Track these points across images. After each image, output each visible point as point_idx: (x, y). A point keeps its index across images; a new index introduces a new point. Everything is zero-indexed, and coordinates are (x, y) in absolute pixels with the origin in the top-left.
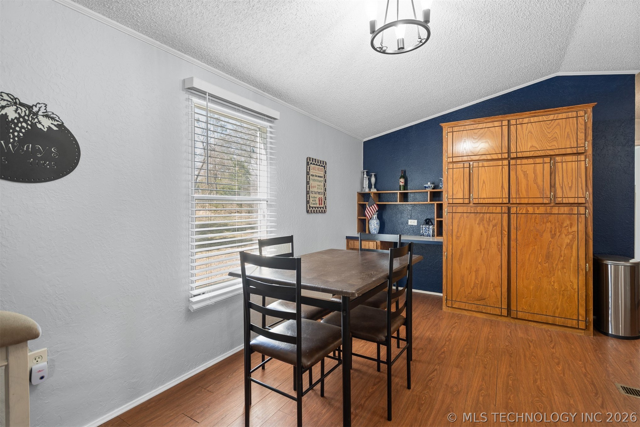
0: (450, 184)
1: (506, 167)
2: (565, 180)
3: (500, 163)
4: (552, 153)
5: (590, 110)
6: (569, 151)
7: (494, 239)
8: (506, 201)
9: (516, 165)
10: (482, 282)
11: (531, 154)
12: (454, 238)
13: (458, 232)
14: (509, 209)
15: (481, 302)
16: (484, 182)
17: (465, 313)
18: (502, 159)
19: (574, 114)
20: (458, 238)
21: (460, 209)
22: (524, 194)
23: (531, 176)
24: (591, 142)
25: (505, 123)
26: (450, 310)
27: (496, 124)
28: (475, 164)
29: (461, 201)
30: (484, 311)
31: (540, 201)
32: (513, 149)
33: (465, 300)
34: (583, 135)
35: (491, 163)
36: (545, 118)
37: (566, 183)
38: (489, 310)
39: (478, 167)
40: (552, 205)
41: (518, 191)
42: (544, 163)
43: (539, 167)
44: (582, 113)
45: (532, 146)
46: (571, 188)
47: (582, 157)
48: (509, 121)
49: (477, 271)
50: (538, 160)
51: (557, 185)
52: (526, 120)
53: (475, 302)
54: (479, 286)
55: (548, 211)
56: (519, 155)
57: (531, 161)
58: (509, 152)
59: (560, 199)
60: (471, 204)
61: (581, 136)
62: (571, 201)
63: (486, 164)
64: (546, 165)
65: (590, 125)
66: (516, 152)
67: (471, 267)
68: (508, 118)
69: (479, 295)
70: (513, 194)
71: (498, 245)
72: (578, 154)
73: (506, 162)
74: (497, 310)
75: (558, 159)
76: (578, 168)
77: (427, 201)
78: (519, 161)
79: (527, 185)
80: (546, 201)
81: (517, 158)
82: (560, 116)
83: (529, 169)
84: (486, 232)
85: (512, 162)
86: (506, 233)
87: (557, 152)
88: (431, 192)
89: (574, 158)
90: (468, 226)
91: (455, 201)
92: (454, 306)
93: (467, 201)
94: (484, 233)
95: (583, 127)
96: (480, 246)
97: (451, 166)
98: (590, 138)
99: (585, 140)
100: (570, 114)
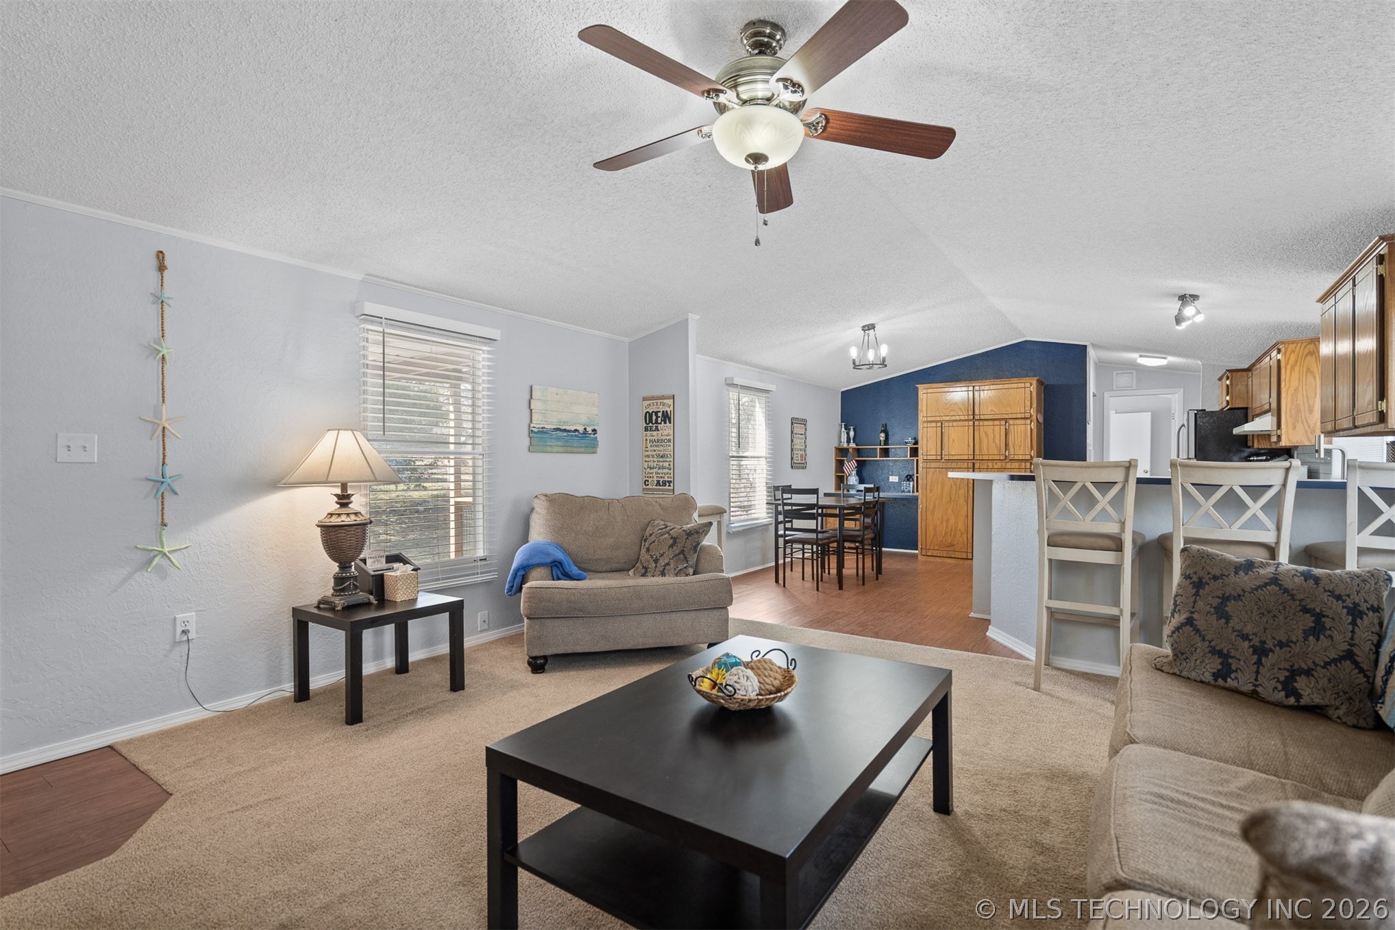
0: (925, 442)
1: (972, 428)
2: (1016, 440)
3: (966, 423)
4: (1006, 417)
5: (1034, 382)
6: (1019, 416)
7: (962, 492)
8: (971, 457)
9: (979, 426)
10: (951, 529)
11: (991, 417)
12: (928, 491)
13: (931, 485)
14: (974, 464)
15: (951, 549)
16: (953, 441)
17: (937, 559)
18: (968, 420)
19: (1023, 385)
20: (931, 491)
21: (933, 465)
22: (985, 452)
23: (991, 436)
24: (1035, 409)
25: (971, 388)
26: (924, 558)
27: (964, 389)
28: (946, 424)
29: (934, 457)
30: (953, 556)
31: (998, 457)
32: (977, 412)
33: (936, 548)
34: (1029, 403)
35: (960, 423)
36: (1001, 386)
37: (1017, 443)
38: (958, 555)
39: (949, 427)
40: (1007, 461)
41: (980, 450)
42: (1000, 425)
43: (997, 428)
44: (1028, 385)
45: (992, 410)
46: (1020, 446)
47: (1028, 422)
48: (974, 387)
49: (947, 521)
50: (997, 423)
51: (1010, 444)
52: (987, 388)
53: (946, 549)
54: (949, 534)
55: (1004, 467)
56: (982, 417)
57: (990, 423)
58: (974, 414)
59: (1012, 456)
60: (943, 460)
61: (1028, 403)
62: (1021, 457)
63: (955, 424)
64: (1002, 427)
65: (1034, 394)
66: (980, 415)
67: (942, 518)
68: (973, 385)
69: (949, 542)
70: (977, 452)
71: (965, 496)
72: (1025, 418)
73: (971, 423)
74: (964, 554)
75: (1011, 422)
76: (1026, 431)
77: (907, 457)
78: (981, 423)
79: (988, 444)
80: (1002, 458)
81: (980, 420)
82: (1013, 386)
83: (989, 430)
84: (955, 485)
85: (976, 423)
86: (971, 486)
87: (1010, 416)
88: (911, 448)
89: (1022, 422)
90: (940, 480)
91: (929, 458)
92: (928, 554)
93: (939, 457)
94: (954, 487)
95: (1029, 396)
96: (950, 498)
97: (925, 425)
98: (1035, 405)
99: (1031, 407)
100: (1020, 385)
